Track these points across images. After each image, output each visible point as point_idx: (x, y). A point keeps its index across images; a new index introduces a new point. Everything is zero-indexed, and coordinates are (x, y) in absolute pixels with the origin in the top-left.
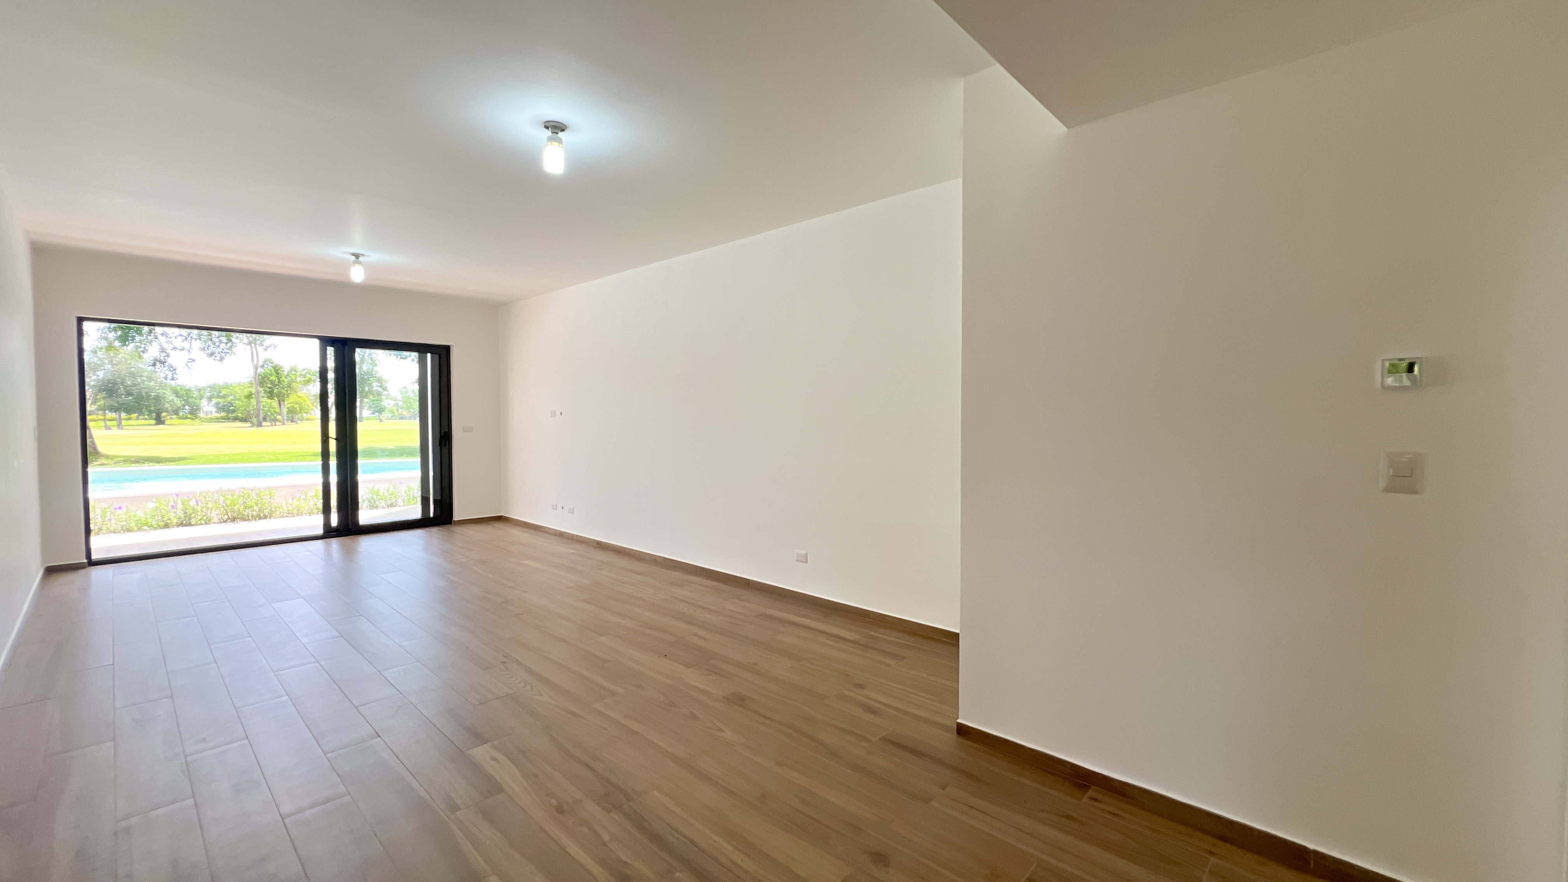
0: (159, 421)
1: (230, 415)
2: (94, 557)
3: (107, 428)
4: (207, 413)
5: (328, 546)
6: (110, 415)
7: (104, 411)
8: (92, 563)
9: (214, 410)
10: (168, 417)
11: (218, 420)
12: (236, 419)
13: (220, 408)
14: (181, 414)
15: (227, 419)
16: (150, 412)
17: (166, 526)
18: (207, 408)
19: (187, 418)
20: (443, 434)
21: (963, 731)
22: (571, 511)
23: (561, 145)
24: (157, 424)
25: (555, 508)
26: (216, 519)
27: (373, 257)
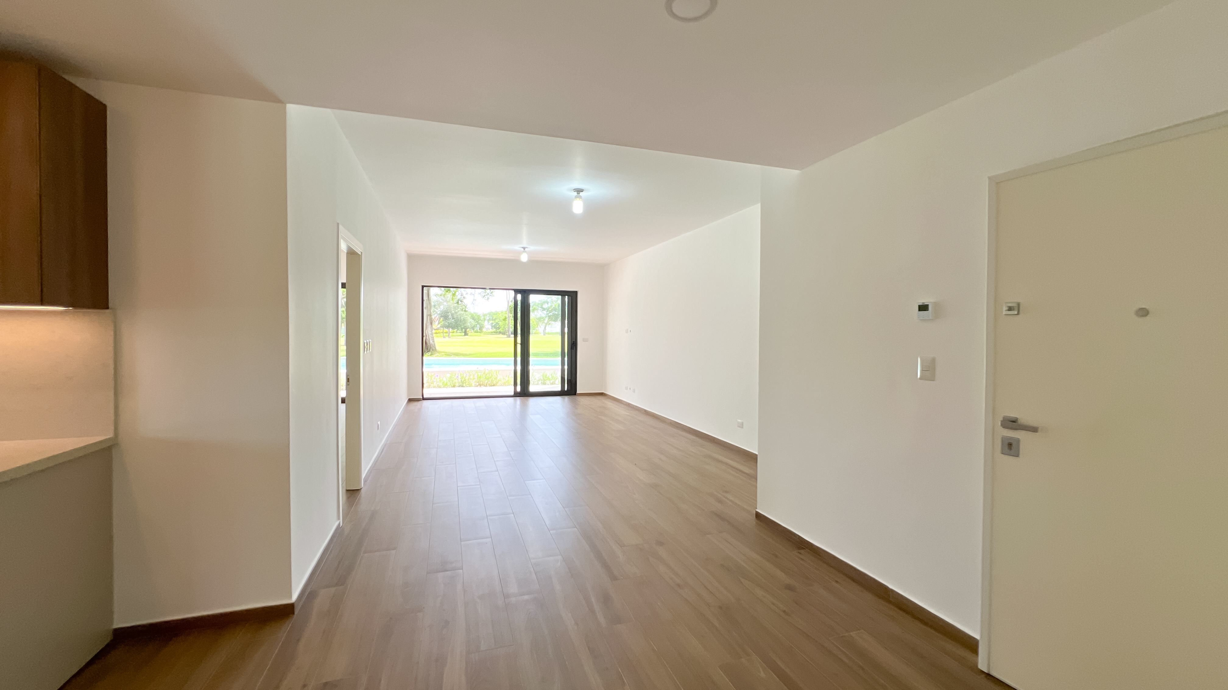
0: (466, 334)
1: (498, 330)
2: (425, 396)
3: (444, 337)
4: (487, 329)
5: (515, 401)
6: (446, 330)
7: (443, 328)
8: (424, 399)
9: (490, 327)
10: (470, 332)
11: (492, 333)
12: (500, 333)
13: (493, 327)
14: (475, 330)
15: (496, 333)
16: (462, 329)
17: (454, 386)
18: (487, 326)
19: (477, 332)
20: (572, 343)
21: (758, 516)
22: (634, 391)
23: (581, 199)
24: (465, 335)
25: (626, 388)
26: (473, 385)
27: (531, 248)
